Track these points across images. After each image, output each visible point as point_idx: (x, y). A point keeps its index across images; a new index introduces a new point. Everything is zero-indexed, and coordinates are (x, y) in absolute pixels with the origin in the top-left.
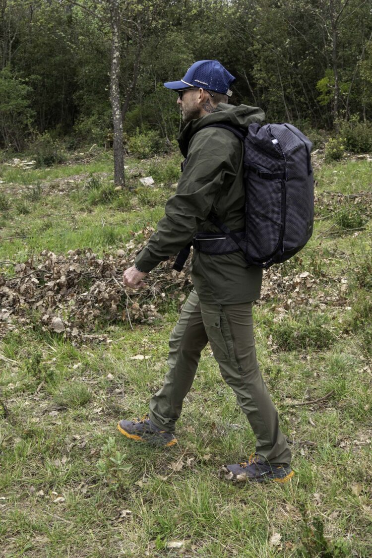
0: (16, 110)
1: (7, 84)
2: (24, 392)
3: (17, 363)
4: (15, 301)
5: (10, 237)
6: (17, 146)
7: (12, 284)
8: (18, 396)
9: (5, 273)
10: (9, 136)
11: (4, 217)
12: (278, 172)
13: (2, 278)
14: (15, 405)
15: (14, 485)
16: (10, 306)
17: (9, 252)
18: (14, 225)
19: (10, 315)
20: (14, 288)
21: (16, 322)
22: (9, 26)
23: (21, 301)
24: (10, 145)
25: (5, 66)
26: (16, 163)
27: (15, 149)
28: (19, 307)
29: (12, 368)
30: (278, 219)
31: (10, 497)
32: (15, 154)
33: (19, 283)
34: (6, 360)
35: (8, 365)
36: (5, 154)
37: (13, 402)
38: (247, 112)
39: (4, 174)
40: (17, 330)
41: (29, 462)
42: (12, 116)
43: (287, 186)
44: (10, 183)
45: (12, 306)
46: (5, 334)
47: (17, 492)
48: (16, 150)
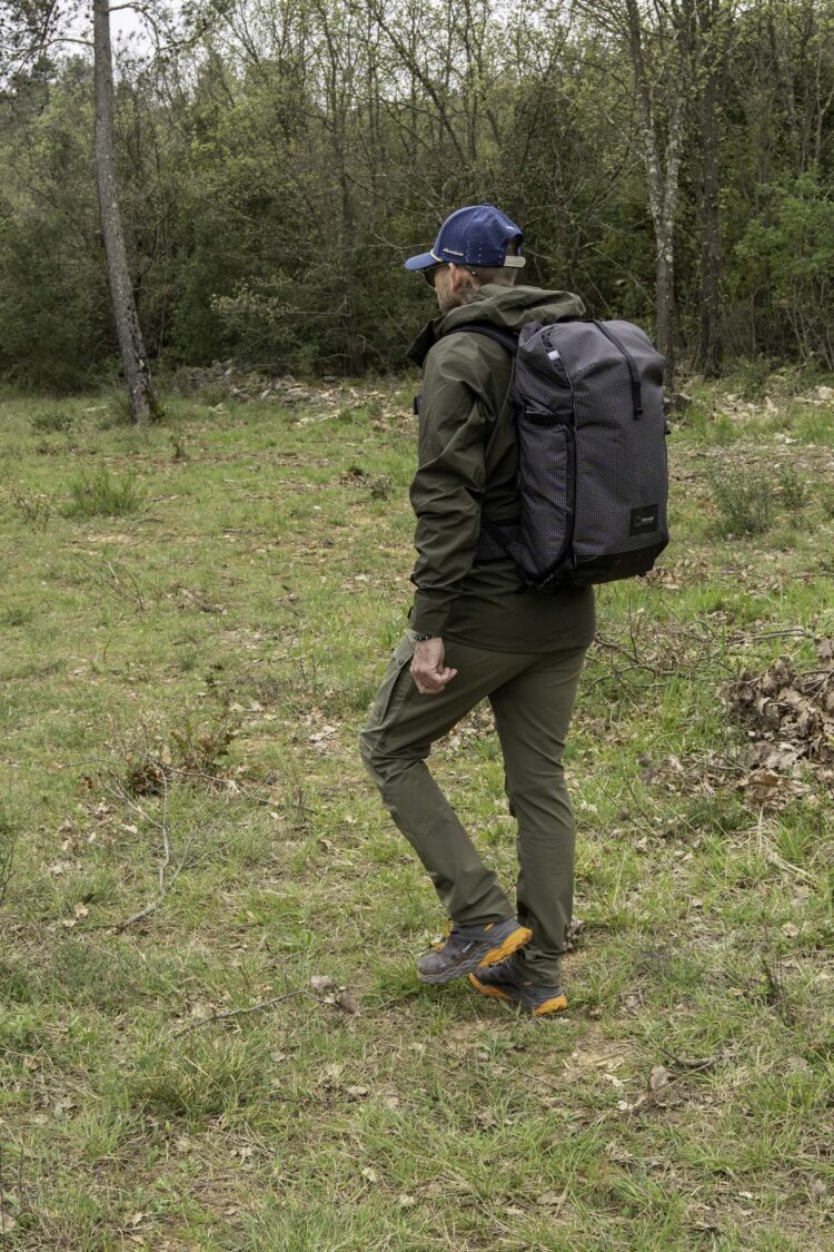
0: (827, 271)
1: (808, 211)
2: (819, 947)
3: (807, 877)
4: (813, 727)
5: (805, 574)
6: (826, 356)
7: (807, 686)
8: (804, 956)
9: (792, 659)
10: (810, 334)
11: (793, 524)
12: (562, 412)
13: (785, 670)
14: (796, 977)
15: (777, 1169)
16: (799, 738)
17: (802, 609)
18: (816, 544)
19: (799, 758)
20: (810, 695)
21: (812, 778)
22: (818, 74)
23: (826, 727)
24: (812, 353)
25: (806, 170)
26: (824, 396)
27: (821, 363)
28: (821, 742)
29: (795, 888)
30: (560, 500)
31: (763, 1196)
32: (822, 377)
33: (825, 683)
34: (782, 866)
35: (786, 877)
36: (798, 374)
37: (791, 967)
38: (528, 302)
39: (796, 422)
40: (813, 797)
41: (816, 1119)
42: (819, 285)
43: (578, 438)
44: (808, 443)
45: (804, 738)
46: (784, 802)
47: (782, 1186)
48: (824, 366)
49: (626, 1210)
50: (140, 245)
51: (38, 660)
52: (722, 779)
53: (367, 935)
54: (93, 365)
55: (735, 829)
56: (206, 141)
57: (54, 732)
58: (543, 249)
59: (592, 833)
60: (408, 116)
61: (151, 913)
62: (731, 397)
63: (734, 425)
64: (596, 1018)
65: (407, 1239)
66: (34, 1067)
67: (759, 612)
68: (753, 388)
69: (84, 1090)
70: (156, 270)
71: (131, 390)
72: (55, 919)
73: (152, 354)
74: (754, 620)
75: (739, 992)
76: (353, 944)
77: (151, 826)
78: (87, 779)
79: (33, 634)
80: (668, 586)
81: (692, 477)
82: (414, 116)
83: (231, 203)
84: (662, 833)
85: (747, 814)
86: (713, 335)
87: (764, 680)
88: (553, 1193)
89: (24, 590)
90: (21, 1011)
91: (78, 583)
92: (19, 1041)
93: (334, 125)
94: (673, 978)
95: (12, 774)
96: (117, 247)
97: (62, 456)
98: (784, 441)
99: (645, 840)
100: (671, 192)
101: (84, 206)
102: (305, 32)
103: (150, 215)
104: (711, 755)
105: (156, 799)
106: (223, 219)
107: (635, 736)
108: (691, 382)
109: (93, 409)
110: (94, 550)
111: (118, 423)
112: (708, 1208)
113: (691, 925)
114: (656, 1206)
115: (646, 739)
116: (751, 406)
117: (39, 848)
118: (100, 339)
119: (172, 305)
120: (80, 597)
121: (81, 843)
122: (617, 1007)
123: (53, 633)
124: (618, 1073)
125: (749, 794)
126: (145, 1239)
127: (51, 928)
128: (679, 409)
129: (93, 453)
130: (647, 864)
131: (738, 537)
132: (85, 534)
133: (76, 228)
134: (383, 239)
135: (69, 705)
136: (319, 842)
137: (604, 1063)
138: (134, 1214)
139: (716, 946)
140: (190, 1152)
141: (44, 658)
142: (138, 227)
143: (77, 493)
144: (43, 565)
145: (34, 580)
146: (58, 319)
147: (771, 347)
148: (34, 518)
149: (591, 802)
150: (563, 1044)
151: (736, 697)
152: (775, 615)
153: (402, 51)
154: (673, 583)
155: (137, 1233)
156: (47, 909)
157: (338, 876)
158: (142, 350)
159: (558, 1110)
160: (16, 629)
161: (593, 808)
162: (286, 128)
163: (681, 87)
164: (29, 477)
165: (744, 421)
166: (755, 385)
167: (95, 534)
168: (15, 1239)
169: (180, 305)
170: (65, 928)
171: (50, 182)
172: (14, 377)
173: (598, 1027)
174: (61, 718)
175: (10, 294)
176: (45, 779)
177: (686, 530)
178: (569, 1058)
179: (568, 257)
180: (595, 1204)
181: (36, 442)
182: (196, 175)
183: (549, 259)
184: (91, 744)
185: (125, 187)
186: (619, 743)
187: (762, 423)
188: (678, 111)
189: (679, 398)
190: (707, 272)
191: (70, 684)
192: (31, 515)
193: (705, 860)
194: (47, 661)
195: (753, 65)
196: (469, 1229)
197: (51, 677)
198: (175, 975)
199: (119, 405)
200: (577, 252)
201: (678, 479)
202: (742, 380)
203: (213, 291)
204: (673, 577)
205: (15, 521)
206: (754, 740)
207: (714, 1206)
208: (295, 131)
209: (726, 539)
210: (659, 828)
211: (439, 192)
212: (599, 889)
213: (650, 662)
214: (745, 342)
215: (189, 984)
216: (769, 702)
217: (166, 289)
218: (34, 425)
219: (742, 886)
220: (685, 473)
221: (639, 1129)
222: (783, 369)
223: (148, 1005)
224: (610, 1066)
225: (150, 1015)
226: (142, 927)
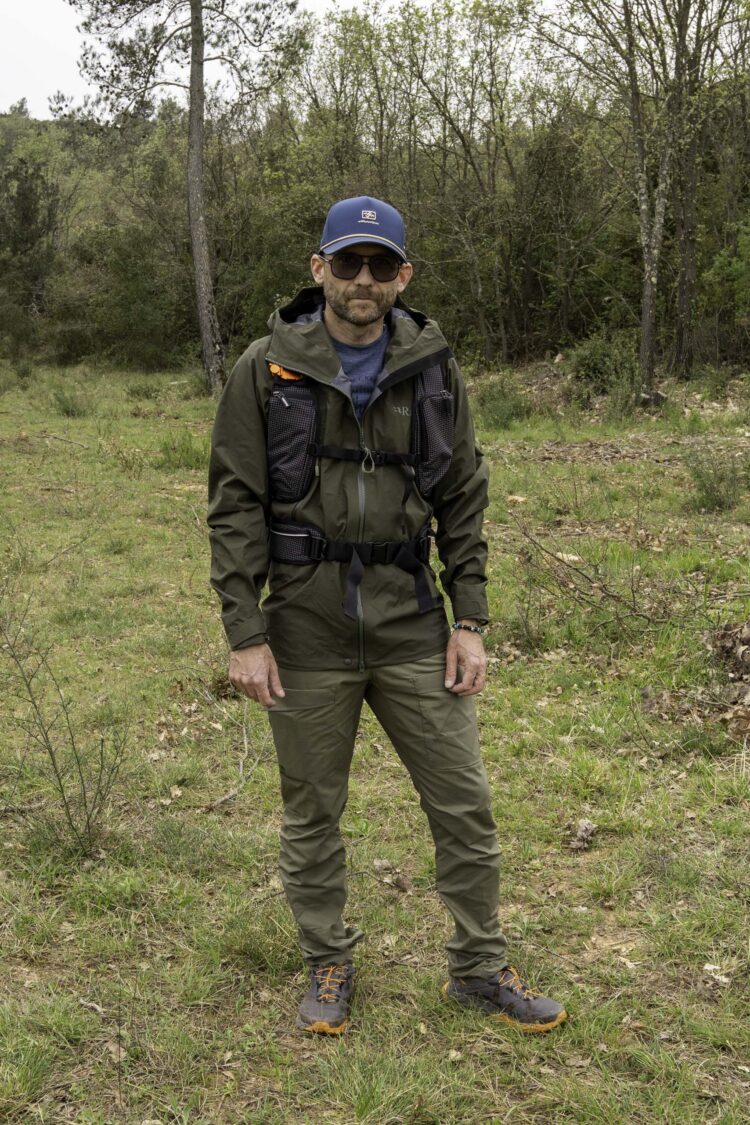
49: (643, 1076)
50: (219, 252)
51: (136, 583)
52: (707, 712)
53: (415, 826)
54: (176, 348)
55: (720, 754)
56: (277, 170)
57: (151, 642)
58: (546, 269)
59: (600, 751)
60: (441, 156)
61: (234, 797)
62: (698, 397)
63: (703, 419)
64: (611, 908)
65: (457, 1089)
66: (140, 921)
67: (731, 575)
68: (718, 390)
69: (181, 944)
70: (230, 273)
71: (208, 369)
72: (154, 797)
73: (225, 341)
74: (727, 580)
75: (730, 893)
76: (403, 833)
77: (233, 724)
78: (179, 683)
79: (131, 561)
80: (655, 549)
81: (669, 461)
82: (445, 156)
83: (294, 221)
84: (659, 754)
85: (731, 742)
86: (686, 345)
87: (744, 631)
88: (580, 1057)
89: (124, 525)
90: (128, 873)
91: (167, 522)
92: (126, 899)
93: (380, 161)
94: (675, 878)
95: (116, 675)
96: (202, 253)
97: (151, 419)
98: (744, 434)
99: (645, 759)
100: (658, 226)
101: (175, 219)
102: (359, 84)
103: (228, 228)
104: (700, 692)
105: (236, 702)
106: (287, 233)
107: (633, 671)
108: (666, 382)
109: (176, 383)
110: (178, 496)
111: (197, 395)
112: (712, 1078)
113: (686, 834)
114: (669, 1075)
115: (642, 675)
116: (715, 404)
117: (140, 737)
118: (183, 326)
119: (242, 302)
120: (169, 533)
121: (175, 735)
122: (627, 901)
123: (148, 561)
124: (630, 956)
125: (733, 725)
126: (235, 1075)
127: (151, 805)
128: (657, 404)
129: (177, 418)
130: (646, 780)
131: (710, 511)
132: (171, 482)
133: (167, 236)
134: (417, 255)
135: (162, 621)
136: (372, 746)
137: (618, 947)
138: (225, 1052)
139: (709, 853)
140: (270, 1002)
141: (141, 582)
142: (217, 238)
143: (166, 449)
144: (138, 506)
145: (132, 517)
146: (149, 309)
147: (732, 357)
148: (131, 469)
149: (599, 725)
150: (583, 928)
151: (718, 643)
152: (744, 577)
153: (438, 103)
154: (659, 546)
155: (228, 1068)
156: (148, 789)
157: (388, 775)
158: (218, 336)
159: (581, 985)
160: (118, 557)
161: (600, 730)
162: (340, 162)
163: (670, 140)
164: (125, 435)
165: (711, 417)
166: (719, 387)
167: (179, 483)
168: (126, 1067)
169: (249, 302)
170: (163, 806)
171: (147, 199)
172: (113, 354)
173: (612, 916)
174: (158, 632)
175: (112, 287)
176: (145, 682)
177: (666, 503)
178: (589, 942)
179: (567, 276)
180: (616, 1069)
181: (130, 407)
182: (266, 197)
183: (551, 277)
184: (181, 654)
185: (209, 204)
186: (619, 677)
187: (725, 419)
188: (667, 159)
189: (657, 395)
190: (683, 293)
191: (161, 603)
192: (128, 466)
193: (696, 780)
194: (144, 584)
195: (726, 124)
196: (509, 1084)
197: (147, 597)
198: (256, 851)
199: (197, 380)
200: (575, 272)
201: (657, 461)
202: (708, 383)
203: (276, 292)
204: (660, 541)
205: (115, 470)
206: (733, 680)
207: (716, 1077)
208: (348, 166)
209: (700, 513)
210: (658, 750)
211: (464, 218)
212: (608, 799)
213: (645, 611)
214: (711, 352)
215: (267, 859)
216: (747, 649)
217: (237, 289)
218: (128, 394)
219: (728, 803)
220: (663, 457)
221: (650, 1006)
222: (743, 375)
223: (234, 875)
224: (624, 949)
225: (236, 883)
226: (226, 809)
